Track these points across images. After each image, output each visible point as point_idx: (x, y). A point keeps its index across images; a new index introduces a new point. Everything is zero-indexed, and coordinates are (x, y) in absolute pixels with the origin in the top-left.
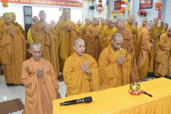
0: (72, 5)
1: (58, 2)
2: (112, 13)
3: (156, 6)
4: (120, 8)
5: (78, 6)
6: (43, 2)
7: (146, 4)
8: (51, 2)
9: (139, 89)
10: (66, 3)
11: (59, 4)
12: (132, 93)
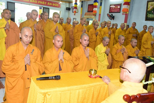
0: (51, 5)
1: (39, 1)
2: (85, 15)
3: (123, 11)
4: (92, 11)
5: (56, 7)
7: (115, 9)
8: (33, 1)
9: (96, 74)
10: (46, 3)
11: (40, 3)
12: (90, 77)
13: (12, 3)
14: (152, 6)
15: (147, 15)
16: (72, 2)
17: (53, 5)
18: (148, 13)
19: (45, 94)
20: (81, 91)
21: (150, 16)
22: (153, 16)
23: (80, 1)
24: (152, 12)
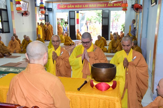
0: (112, 6)
1: (98, 5)
5: (118, 6)
6: (84, 6)
8: (92, 6)
10: (105, 5)
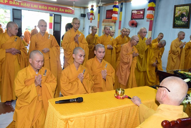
0: (63, 11)
1: (49, 7)
2: (103, 22)
3: (147, 17)
4: (111, 18)
5: (70, 13)
6: (33, 6)
7: (137, 15)
8: (42, 7)
9: (123, 94)
10: (57, 9)
11: (50, 9)
12: (117, 97)
13: (19, 11)
14: (180, 11)
15: (174, 21)
16: (87, 8)
17: (66, 11)
18: (176, 20)
19: (67, 121)
20: (107, 115)
21: (178, 22)
22: (181, 22)
23: (97, 7)
24: (181, 18)
